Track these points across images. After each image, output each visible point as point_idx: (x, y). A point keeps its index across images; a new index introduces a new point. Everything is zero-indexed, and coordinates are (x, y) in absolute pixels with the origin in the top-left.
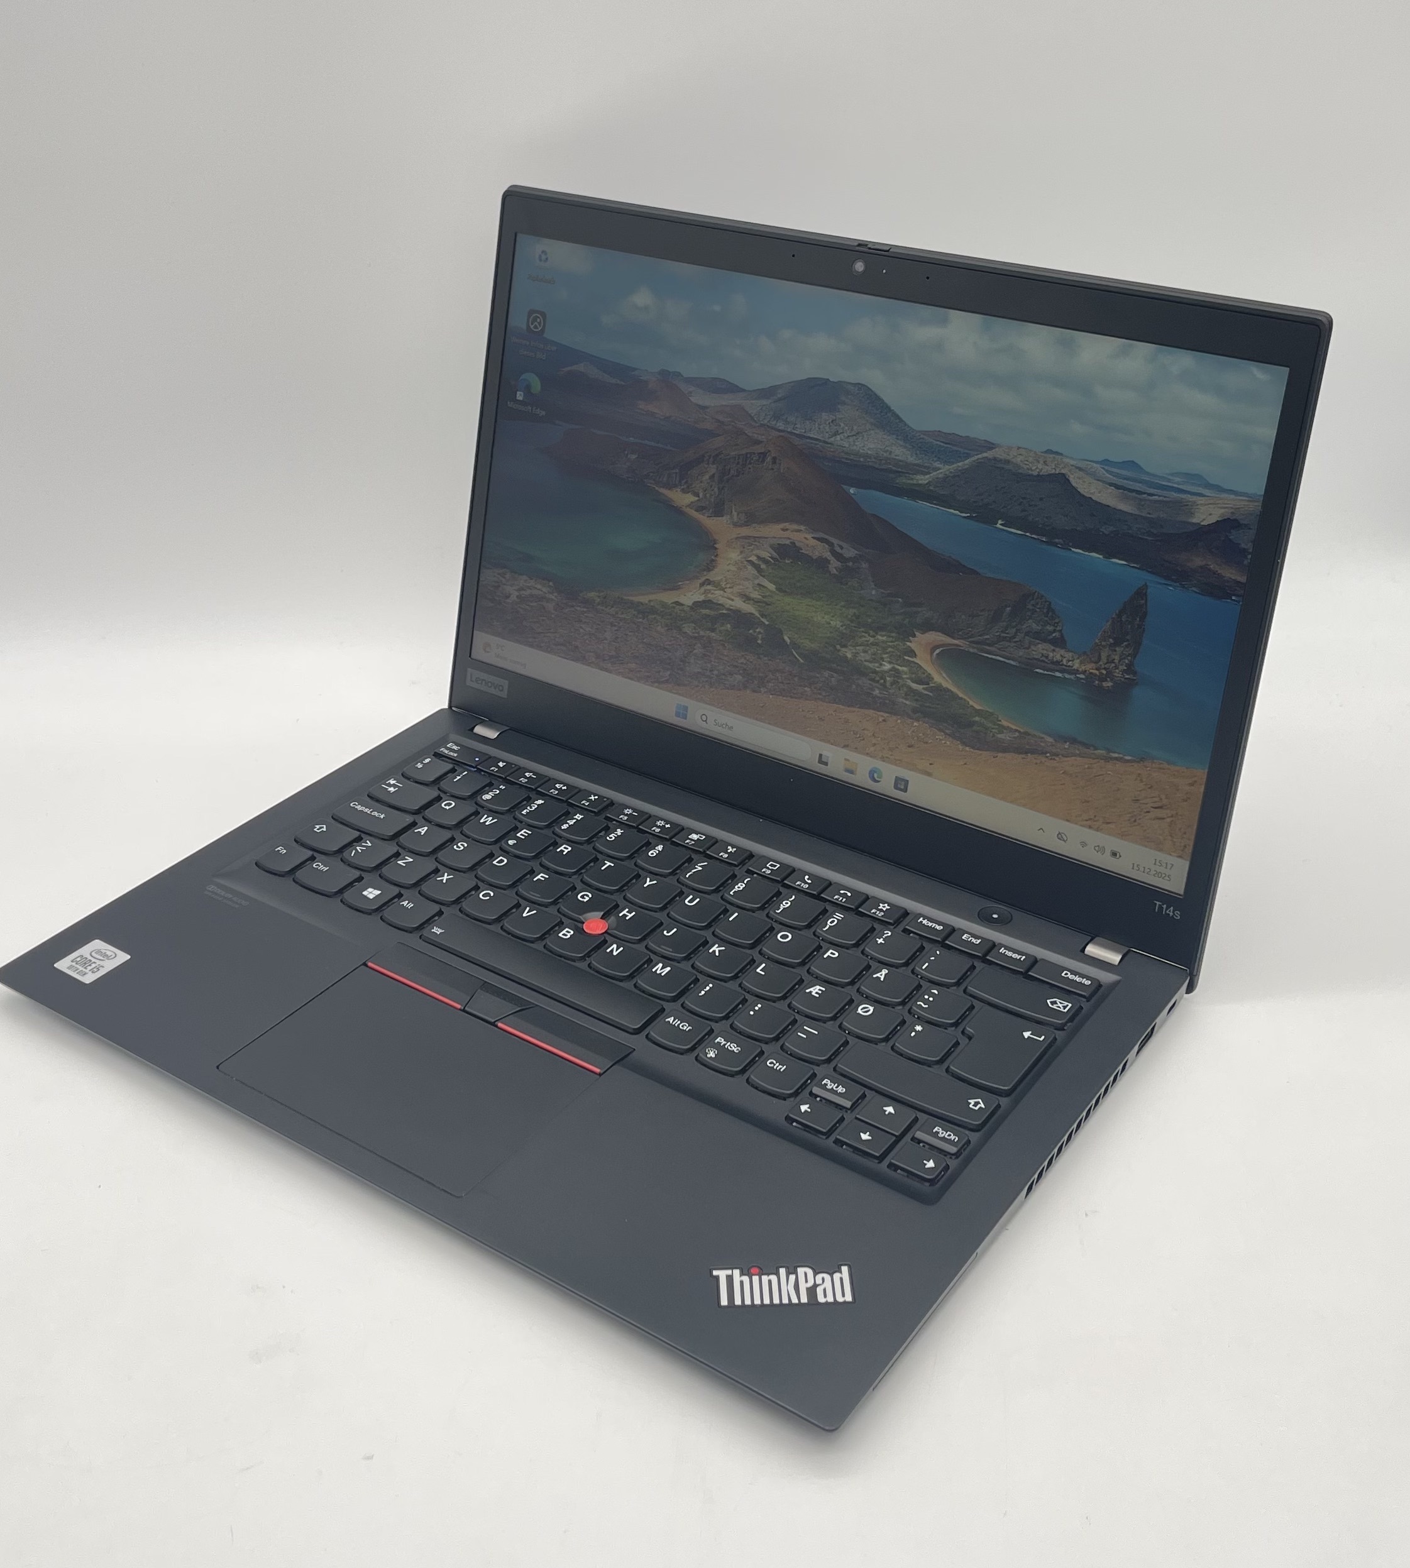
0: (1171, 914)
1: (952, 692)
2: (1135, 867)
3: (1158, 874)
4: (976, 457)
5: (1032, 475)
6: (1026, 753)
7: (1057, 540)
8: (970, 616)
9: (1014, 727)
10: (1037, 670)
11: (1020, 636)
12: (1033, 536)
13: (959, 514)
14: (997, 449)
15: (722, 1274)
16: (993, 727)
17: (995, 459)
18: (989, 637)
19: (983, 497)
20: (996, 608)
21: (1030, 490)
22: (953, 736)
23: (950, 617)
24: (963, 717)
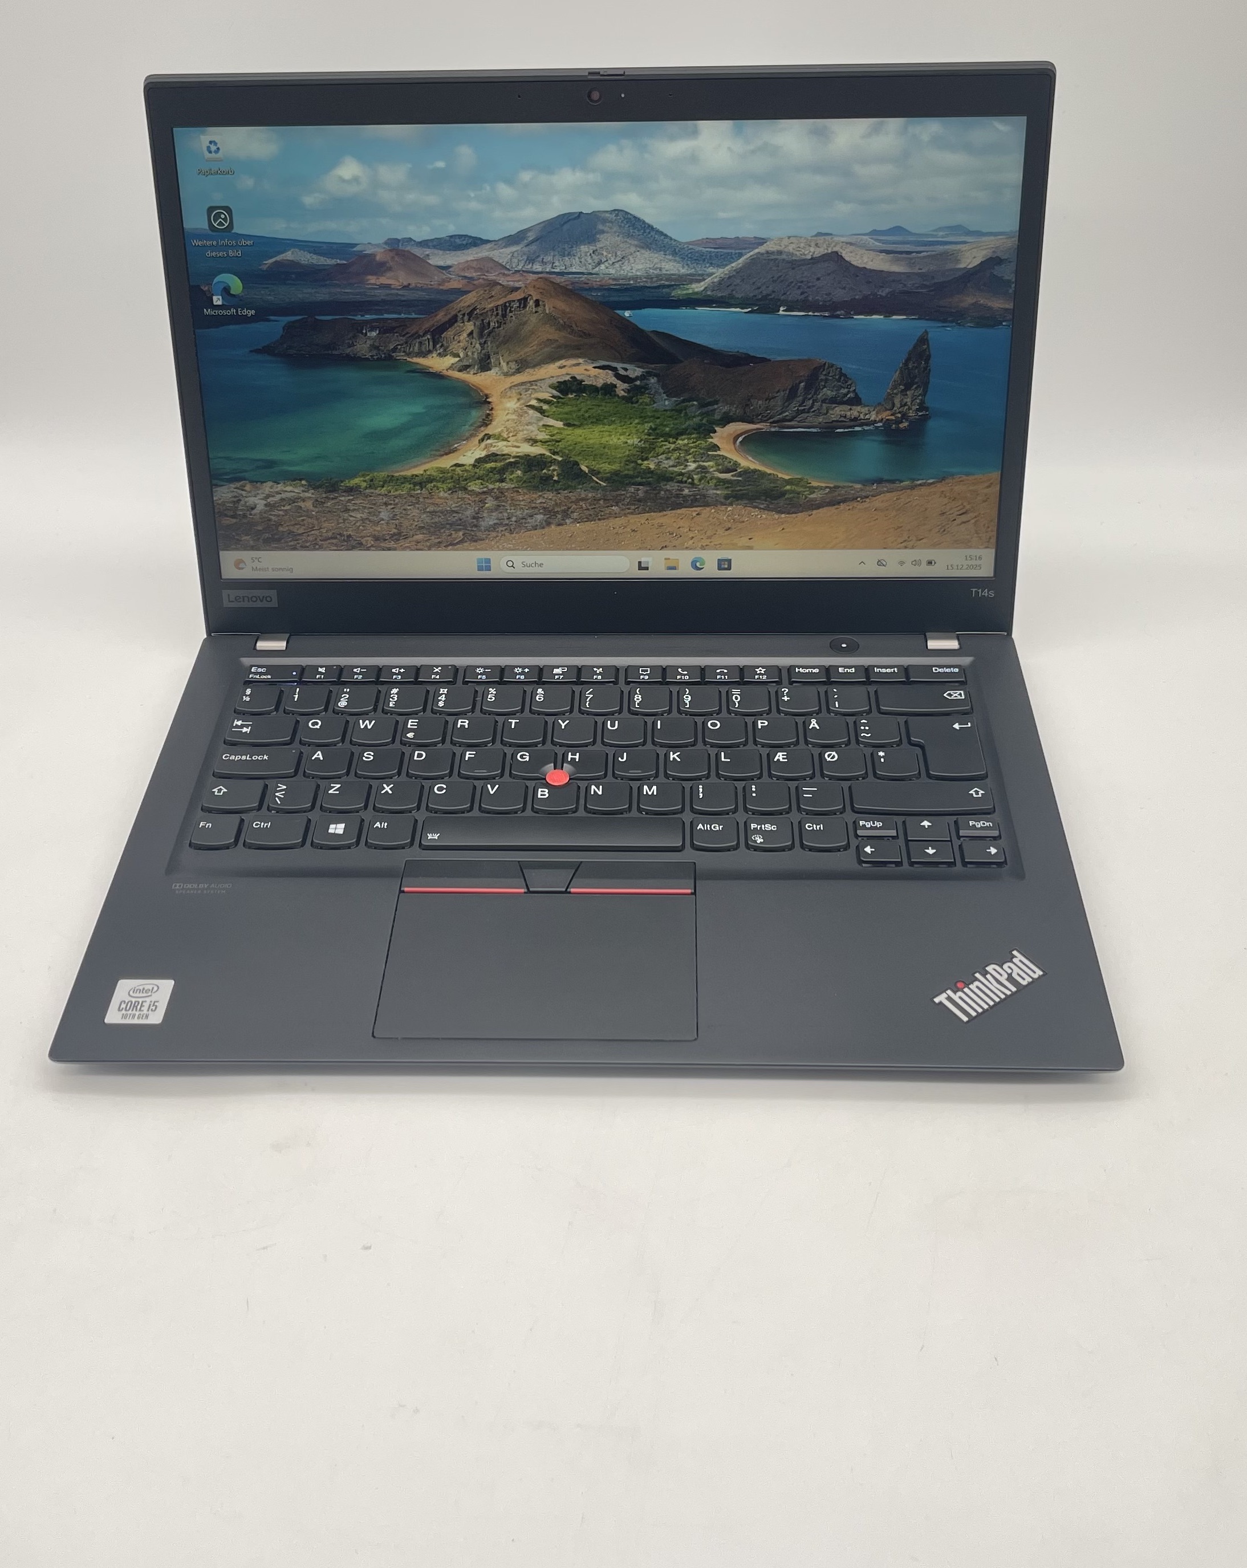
0: (986, 594)
1: (759, 470)
2: (950, 567)
3: (969, 567)
4: (749, 255)
5: (806, 259)
6: (839, 503)
7: (838, 313)
8: (766, 400)
9: (823, 485)
10: (838, 430)
11: (817, 405)
12: (816, 314)
13: (741, 310)
14: (768, 243)
15: (941, 998)
16: (804, 490)
17: (767, 252)
18: (787, 413)
19: (760, 290)
20: (789, 387)
21: (806, 274)
22: (767, 509)
23: (747, 405)
24: (774, 490)
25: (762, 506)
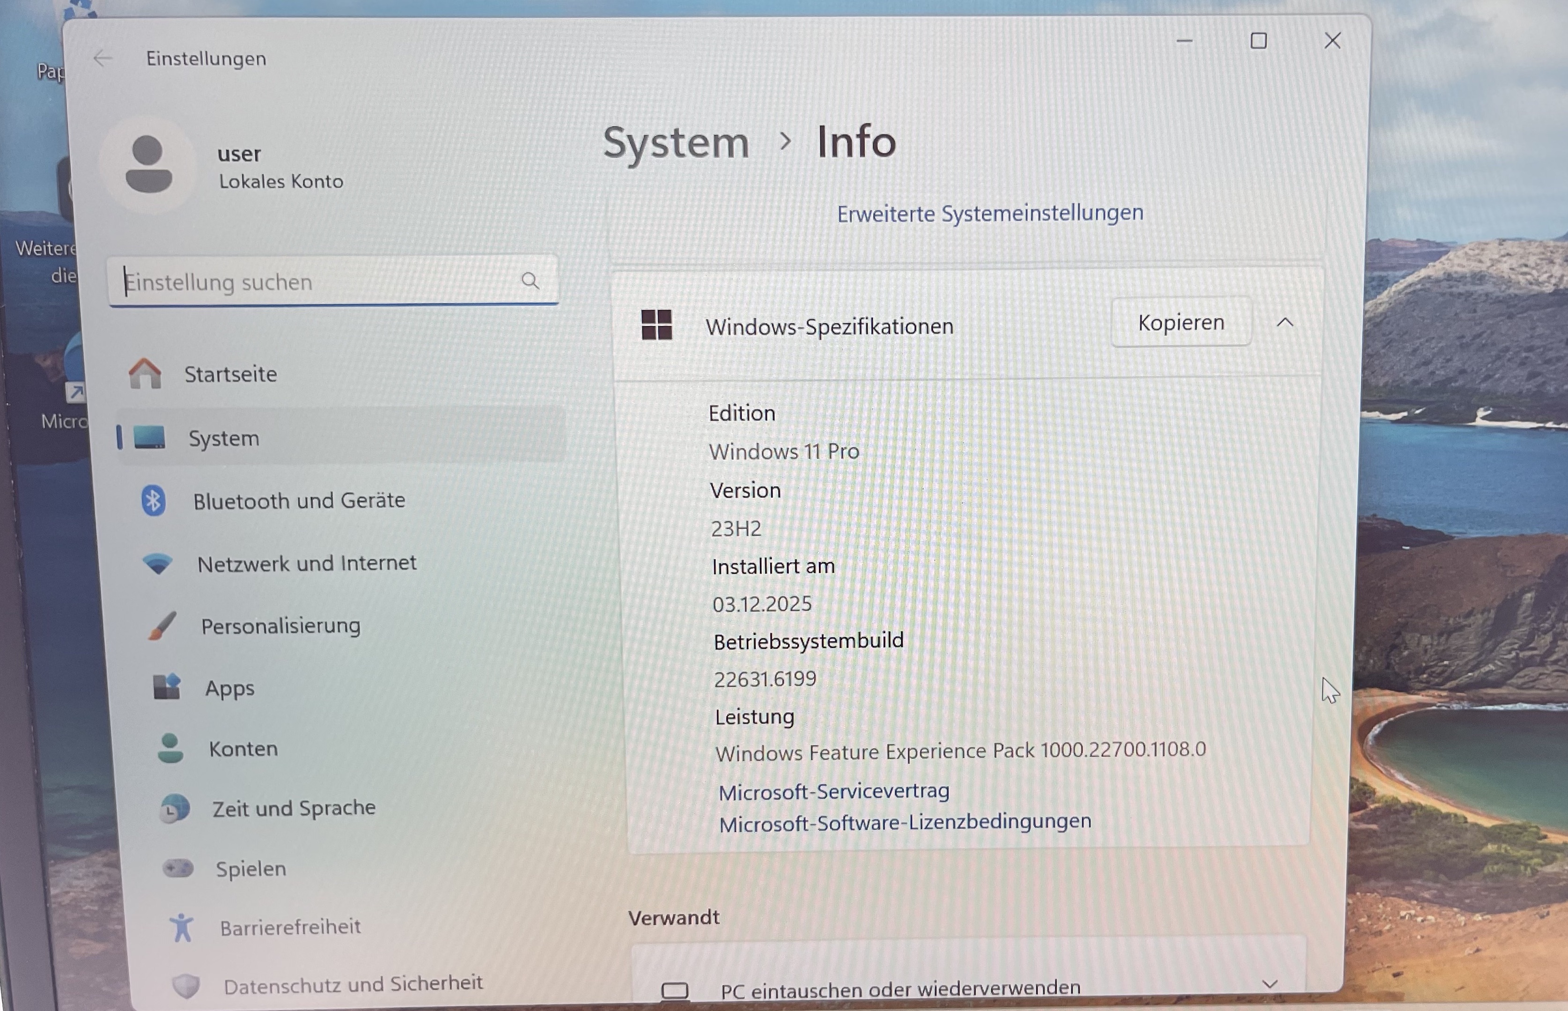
1: (1422, 808)
4: (1403, 283)
5: (1540, 295)
8: (1441, 634)
12: (1562, 426)
13: (1382, 416)
14: (1451, 255)
16: (1530, 853)
17: (1449, 277)
18: (1491, 667)
19: (1431, 368)
20: (1496, 603)
21: (1539, 331)
22: (1440, 900)
23: (1394, 647)
24: (1456, 855)
25: (1427, 895)
